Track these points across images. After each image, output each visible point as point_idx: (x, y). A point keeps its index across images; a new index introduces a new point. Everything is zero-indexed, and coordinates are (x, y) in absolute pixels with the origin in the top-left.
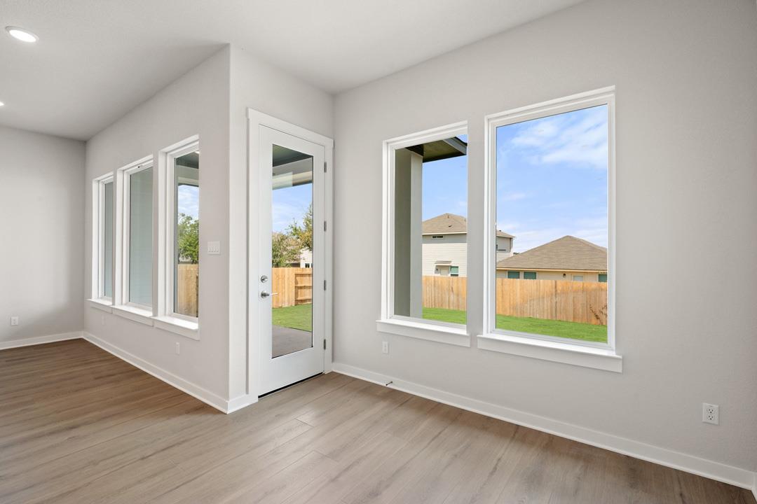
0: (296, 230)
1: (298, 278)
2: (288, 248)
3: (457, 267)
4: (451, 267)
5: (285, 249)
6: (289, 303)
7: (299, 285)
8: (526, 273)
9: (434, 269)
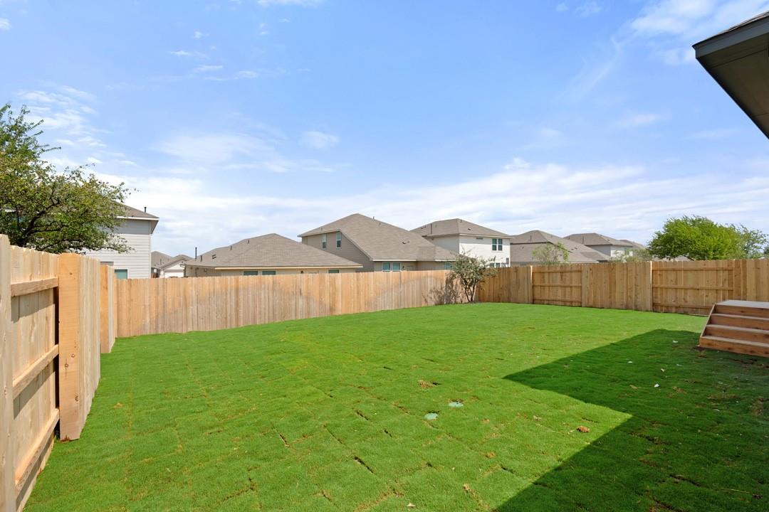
8: (264, 272)
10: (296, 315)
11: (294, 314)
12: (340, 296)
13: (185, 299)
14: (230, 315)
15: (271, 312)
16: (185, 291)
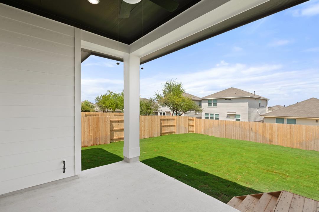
0: (158, 96)
1: (162, 121)
2: (154, 105)
3: (240, 115)
4: (236, 115)
5: (153, 106)
6: (157, 135)
7: (163, 125)
8: (288, 119)
9: (226, 116)
10: (249, 139)
11: (248, 138)
12: (276, 137)
13: (211, 126)
14: (223, 133)
15: (238, 135)
16: (211, 124)
